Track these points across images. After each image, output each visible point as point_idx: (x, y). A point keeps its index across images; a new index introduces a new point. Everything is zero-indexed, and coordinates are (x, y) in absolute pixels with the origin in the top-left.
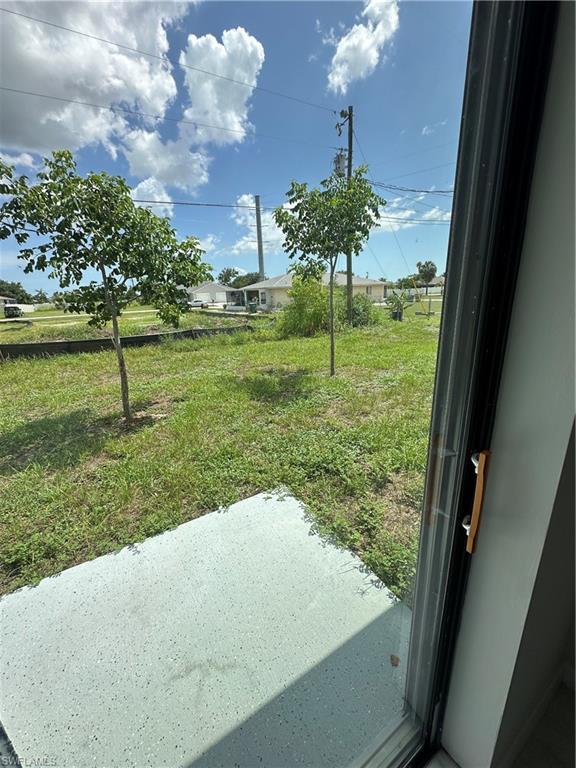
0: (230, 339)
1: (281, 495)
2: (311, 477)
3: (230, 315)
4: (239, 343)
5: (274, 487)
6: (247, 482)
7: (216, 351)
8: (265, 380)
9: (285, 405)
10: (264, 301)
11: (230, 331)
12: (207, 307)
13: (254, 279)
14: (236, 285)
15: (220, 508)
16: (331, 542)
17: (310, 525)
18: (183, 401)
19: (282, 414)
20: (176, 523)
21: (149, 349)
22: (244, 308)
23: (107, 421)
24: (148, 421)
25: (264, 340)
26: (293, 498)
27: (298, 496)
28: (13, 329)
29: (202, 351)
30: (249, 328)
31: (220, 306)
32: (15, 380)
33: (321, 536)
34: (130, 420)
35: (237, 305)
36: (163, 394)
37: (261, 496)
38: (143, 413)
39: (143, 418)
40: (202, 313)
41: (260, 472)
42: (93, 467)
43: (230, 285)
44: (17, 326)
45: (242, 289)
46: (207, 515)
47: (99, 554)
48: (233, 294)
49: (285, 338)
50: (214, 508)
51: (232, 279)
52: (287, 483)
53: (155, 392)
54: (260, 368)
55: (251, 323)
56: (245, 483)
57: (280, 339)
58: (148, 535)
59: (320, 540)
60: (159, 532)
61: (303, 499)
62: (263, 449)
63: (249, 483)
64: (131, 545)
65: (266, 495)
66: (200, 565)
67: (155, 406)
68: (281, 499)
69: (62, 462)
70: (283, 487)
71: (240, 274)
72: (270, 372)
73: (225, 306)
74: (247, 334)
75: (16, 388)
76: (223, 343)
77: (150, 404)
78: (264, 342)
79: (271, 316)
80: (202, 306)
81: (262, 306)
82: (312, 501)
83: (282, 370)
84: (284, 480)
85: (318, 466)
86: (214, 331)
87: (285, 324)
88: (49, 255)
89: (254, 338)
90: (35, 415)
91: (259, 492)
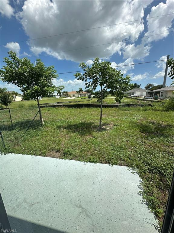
0: (142, 108)
1: (134, 171)
2: (150, 171)
3: (145, 100)
4: (145, 110)
5: (132, 167)
6: (124, 160)
7: (135, 112)
8: (149, 126)
9: (153, 138)
10: (162, 95)
11: (142, 106)
12: (138, 97)
13: (160, 87)
14: (151, 89)
15: (110, 164)
16: (146, 204)
17: (140, 190)
18: (117, 126)
19: (149, 140)
20: (97, 162)
21: (115, 109)
22: (153, 98)
23: (95, 127)
24: (105, 129)
25: (156, 110)
26: (138, 175)
27: (141, 176)
28: (88, 100)
29: (130, 112)
30: (151, 105)
31: (143, 97)
32: (83, 112)
33: (143, 198)
34: (100, 128)
35: (150, 97)
36: (112, 122)
37: (126, 167)
38: (104, 127)
39: (104, 128)
40: (135, 99)
41: (130, 159)
42: (87, 138)
43: (149, 90)
44: (89, 100)
45: (153, 91)
46: (106, 164)
47: (78, 160)
48: (149, 92)
49: (167, 111)
50: (109, 163)
51: (151, 88)
52: (138, 168)
53: (110, 121)
54: (149, 121)
55: (152, 104)
56: (123, 160)
57: (164, 111)
58: (89, 162)
59: (142, 199)
60: (92, 162)
61: (142, 178)
62: (135, 151)
63: (124, 161)
64: (85, 162)
65: (128, 168)
66: (97, 178)
67: (109, 126)
68: (133, 173)
69: (83, 134)
70: (136, 169)
71: (154, 86)
72: (153, 123)
73: (145, 97)
74: (150, 107)
75: (83, 114)
76: (139, 110)
77: (108, 125)
78: (156, 111)
79: (163, 101)
80: (137, 97)
81: (160, 97)
82: (146, 181)
83: (159, 123)
84: (138, 166)
85: (156, 168)
86: (136, 105)
87: (168, 105)
88: (91, 84)
89: (152, 109)
90: (83, 121)
91: (126, 166)
